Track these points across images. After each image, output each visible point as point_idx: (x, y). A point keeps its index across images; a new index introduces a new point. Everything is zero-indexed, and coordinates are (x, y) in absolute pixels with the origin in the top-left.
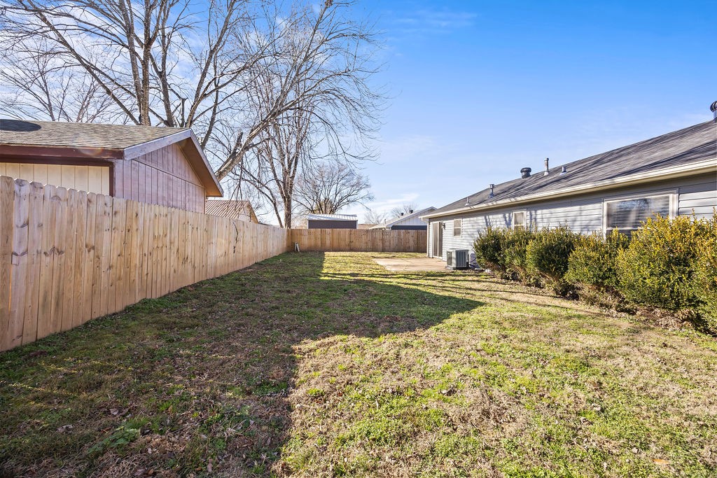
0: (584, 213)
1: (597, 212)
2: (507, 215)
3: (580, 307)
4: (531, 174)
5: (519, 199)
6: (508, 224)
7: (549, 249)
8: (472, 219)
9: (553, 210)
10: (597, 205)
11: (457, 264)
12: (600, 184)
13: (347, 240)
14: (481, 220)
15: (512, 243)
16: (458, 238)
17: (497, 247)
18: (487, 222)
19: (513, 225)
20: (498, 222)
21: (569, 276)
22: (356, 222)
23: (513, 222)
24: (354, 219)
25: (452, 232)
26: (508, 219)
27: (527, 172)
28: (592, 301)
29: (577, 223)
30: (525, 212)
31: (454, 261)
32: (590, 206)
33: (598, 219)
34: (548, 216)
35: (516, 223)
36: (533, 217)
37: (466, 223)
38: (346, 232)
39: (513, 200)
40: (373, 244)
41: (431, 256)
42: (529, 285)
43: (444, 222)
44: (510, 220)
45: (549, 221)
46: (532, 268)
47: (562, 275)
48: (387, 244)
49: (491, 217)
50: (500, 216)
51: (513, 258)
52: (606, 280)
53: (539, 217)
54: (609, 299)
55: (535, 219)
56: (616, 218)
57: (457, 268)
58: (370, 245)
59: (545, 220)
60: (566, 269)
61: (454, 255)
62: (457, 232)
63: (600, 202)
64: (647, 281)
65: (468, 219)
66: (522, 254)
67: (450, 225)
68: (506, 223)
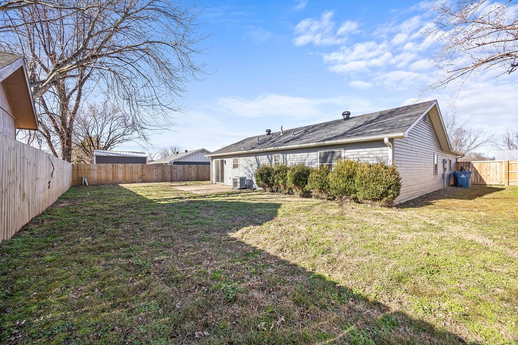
0: (310, 156)
1: (315, 156)
2: (270, 156)
3: (314, 201)
4: (271, 133)
5: (279, 148)
6: (271, 161)
7: (299, 174)
8: (246, 158)
9: (295, 154)
10: (315, 153)
11: (241, 186)
12: (319, 143)
13: (140, 174)
14: (253, 159)
15: (279, 171)
16: (236, 170)
17: (269, 174)
18: (257, 160)
19: (273, 162)
20: (264, 160)
21: (308, 187)
22: (145, 158)
23: (273, 160)
24: (143, 155)
25: (232, 166)
26: (270, 158)
27: (269, 132)
28: (317, 197)
29: (307, 161)
30: (280, 155)
31: (239, 184)
32: (312, 153)
33: (316, 159)
34: (293, 157)
35: (275, 161)
36: (285, 157)
37: (242, 161)
38: (138, 166)
39: (276, 148)
40: (163, 176)
41: (214, 182)
42: (285, 194)
43: (225, 159)
44: (272, 159)
45: (293, 160)
46: (290, 184)
47: (304, 187)
48: (175, 175)
49: (259, 157)
50: (266, 157)
51: (279, 180)
52: (324, 187)
53: (287, 158)
54: (324, 196)
55: (286, 159)
56: (323, 159)
57: (240, 189)
58: (160, 177)
59: (291, 160)
60: (307, 183)
61: (238, 181)
62: (235, 166)
63: (317, 151)
64: (341, 185)
65: (244, 158)
66: (284, 177)
67: (229, 162)
68: (269, 161)
